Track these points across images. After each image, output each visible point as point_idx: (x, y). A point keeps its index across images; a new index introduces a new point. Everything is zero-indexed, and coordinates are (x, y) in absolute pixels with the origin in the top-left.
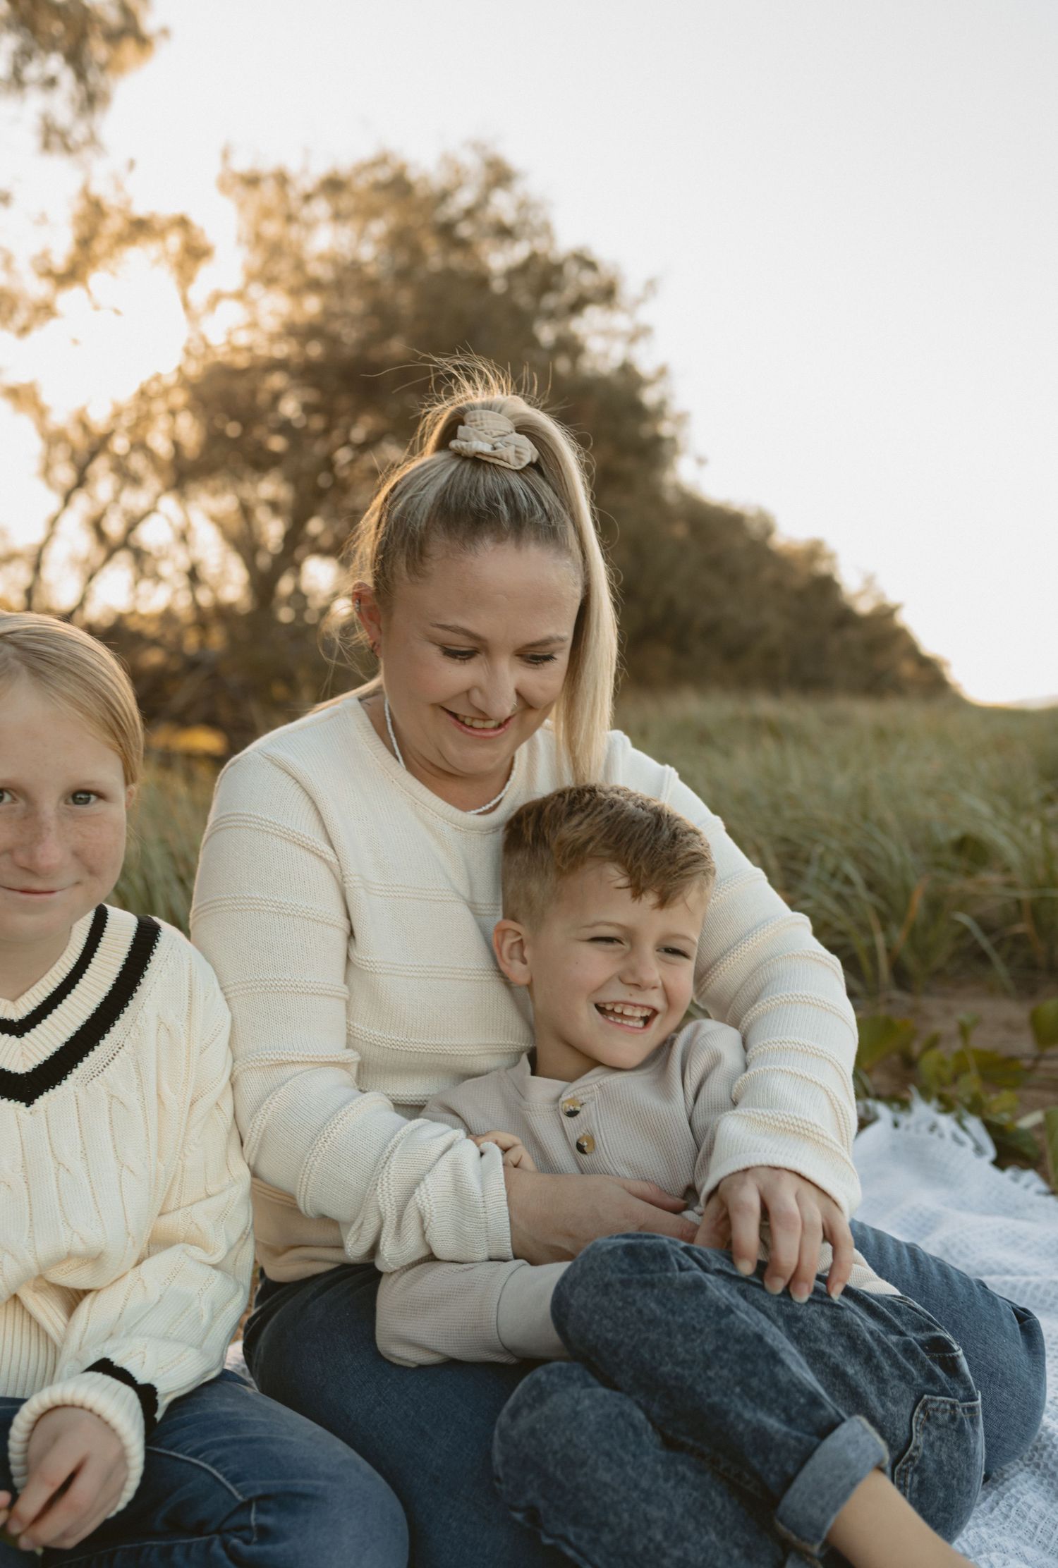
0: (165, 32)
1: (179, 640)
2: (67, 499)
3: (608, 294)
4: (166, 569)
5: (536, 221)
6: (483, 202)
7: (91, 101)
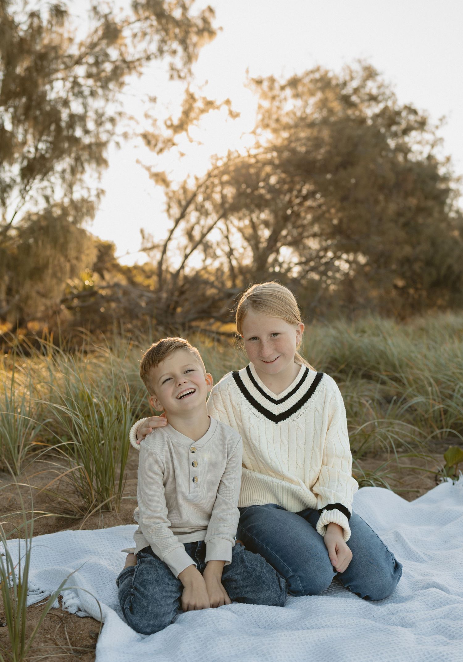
0: (221, 29)
1: (223, 284)
2: (177, 222)
3: (422, 124)
4: (219, 252)
5: (388, 92)
6: (363, 86)
7: (189, 58)
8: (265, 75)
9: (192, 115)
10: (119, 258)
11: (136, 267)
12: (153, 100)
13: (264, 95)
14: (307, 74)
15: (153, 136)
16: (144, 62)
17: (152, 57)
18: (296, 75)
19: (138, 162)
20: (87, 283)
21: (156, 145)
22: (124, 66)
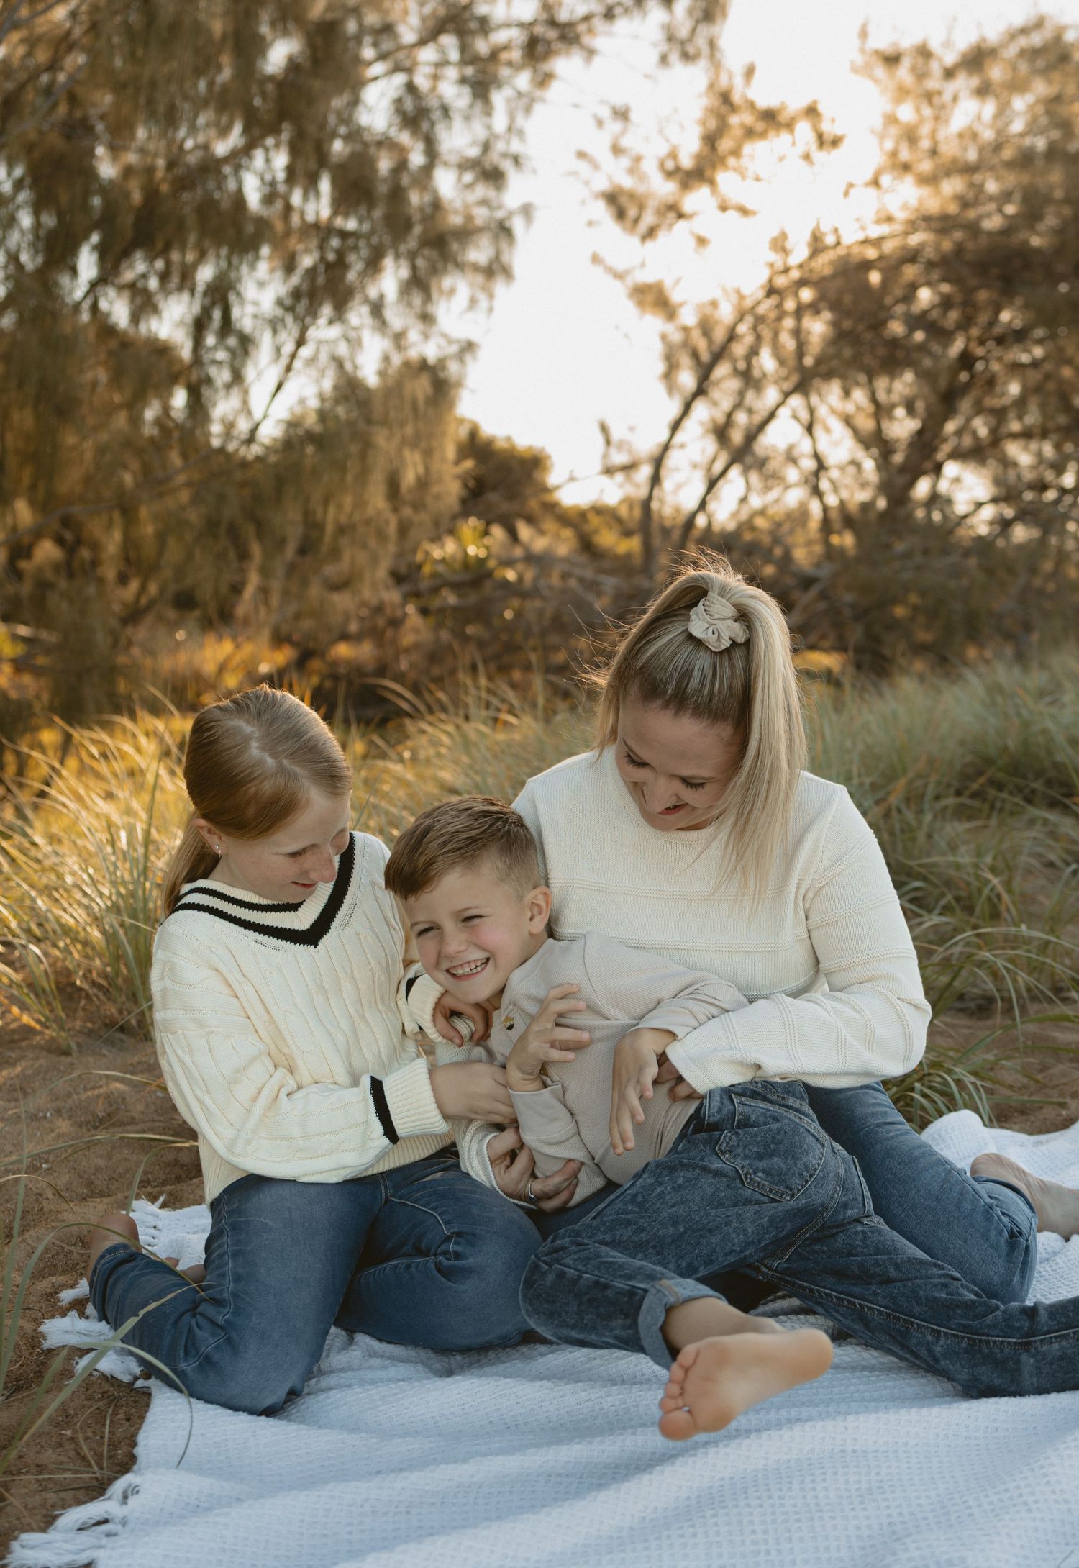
4: (792, 473)
7: (709, 11)
8: (907, 42)
9: (725, 145)
10: (558, 487)
11: (599, 510)
12: (622, 114)
13: (902, 93)
14: (1013, 35)
15: (632, 196)
16: (598, 23)
17: (618, 11)
18: (984, 40)
19: (596, 259)
20: (472, 550)
21: (636, 221)
22: (552, 34)
